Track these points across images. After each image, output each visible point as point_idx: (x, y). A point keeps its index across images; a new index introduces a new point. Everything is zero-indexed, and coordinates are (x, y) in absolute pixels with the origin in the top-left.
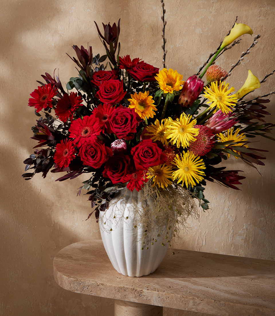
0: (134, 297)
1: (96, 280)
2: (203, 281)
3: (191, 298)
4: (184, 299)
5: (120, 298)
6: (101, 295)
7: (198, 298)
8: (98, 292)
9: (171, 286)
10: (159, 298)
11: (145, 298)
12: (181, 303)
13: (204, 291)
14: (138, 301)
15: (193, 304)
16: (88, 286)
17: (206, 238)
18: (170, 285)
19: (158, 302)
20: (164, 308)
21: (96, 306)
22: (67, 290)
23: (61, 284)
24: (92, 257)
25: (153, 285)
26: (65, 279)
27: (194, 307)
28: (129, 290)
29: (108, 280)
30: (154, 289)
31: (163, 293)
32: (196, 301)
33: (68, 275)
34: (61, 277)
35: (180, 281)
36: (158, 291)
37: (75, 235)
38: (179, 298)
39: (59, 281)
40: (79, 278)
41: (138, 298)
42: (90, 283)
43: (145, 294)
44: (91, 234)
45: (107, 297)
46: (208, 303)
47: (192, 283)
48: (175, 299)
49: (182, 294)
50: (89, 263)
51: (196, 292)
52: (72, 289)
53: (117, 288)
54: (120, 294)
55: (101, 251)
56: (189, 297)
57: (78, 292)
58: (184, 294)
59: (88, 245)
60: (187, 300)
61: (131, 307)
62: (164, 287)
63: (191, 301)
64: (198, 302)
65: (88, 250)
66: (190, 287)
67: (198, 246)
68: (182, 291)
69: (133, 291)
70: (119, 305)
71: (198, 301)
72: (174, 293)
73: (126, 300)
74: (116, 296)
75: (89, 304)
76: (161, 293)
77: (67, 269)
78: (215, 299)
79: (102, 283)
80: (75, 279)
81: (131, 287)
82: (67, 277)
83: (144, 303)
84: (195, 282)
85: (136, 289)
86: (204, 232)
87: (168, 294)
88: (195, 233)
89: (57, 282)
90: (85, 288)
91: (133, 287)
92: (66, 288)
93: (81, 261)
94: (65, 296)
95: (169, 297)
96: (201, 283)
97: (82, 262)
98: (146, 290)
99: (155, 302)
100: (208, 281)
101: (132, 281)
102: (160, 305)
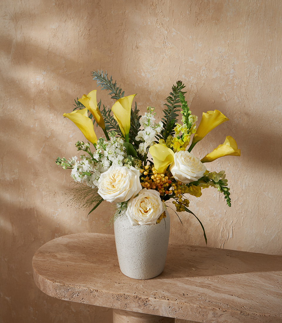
0: (137, 306)
1: (89, 286)
2: (226, 288)
3: (211, 308)
4: (202, 309)
5: (120, 307)
6: (96, 303)
7: (220, 309)
8: (91, 299)
9: (185, 294)
10: (170, 307)
11: (151, 308)
12: (197, 314)
13: (228, 300)
14: (143, 312)
15: (213, 315)
16: (79, 293)
17: (233, 228)
18: (183, 292)
19: (168, 313)
20: (175, 319)
21: (89, 311)
22: (52, 297)
23: (44, 289)
24: (82, 255)
25: (162, 292)
26: (49, 283)
27: (214, 319)
28: (131, 297)
29: (104, 285)
30: (163, 297)
31: (175, 302)
32: (217, 312)
33: (52, 279)
34: (43, 281)
35: (197, 287)
36: (168, 300)
37: (59, 224)
38: (196, 309)
39: (41, 286)
40: (67, 283)
41: (142, 308)
42: (80, 289)
43: (151, 303)
44: (80, 223)
45: (104, 306)
46: (233, 315)
47: (212, 290)
48: (190, 310)
49: (199, 304)
50: (79, 263)
51: (217, 301)
52: (58, 296)
53: (115, 296)
54: (119, 303)
55: (94, 247)
56: (208, 307)
57: (66, 299)
58: (202, 304)
59: (76, 240)
60: (205, 310)
61: (133, 318)
62: (176, 295)
63: (211, 313)
64: (219, 314)
65: (76, 246)
66: (210, 294)
67: (223, 239)
68: (199, 300)
69: (136, 299)
70: (118, 315)
71: (219, 312)
72: (189, 302)
73: (128, 309)
74: (114, 304)
75: (80, 308)
76: (172, 302)
77: (50, 271)
78: (242, 310)
79: (96, 289)
80: (61, 284)
81: (133, 295)
82: (51, 282)
83: (150, 313)
84: (216, 288)
85: (140, 297)
86: (231, 222)
87: (180, 303)
88: (218, 222)
89: (38, 286)
90: (75, 295)
91: (136, 295)
92: (50, 295)
93: (68, 260)
94: (48, 298)
95: (182, 307)
96: (224, 290)
97: (70, 262)
98: (152, 299)
99: (164, 312)
100: (233, 287)
101: (135, 286)
102: (171, 317)
